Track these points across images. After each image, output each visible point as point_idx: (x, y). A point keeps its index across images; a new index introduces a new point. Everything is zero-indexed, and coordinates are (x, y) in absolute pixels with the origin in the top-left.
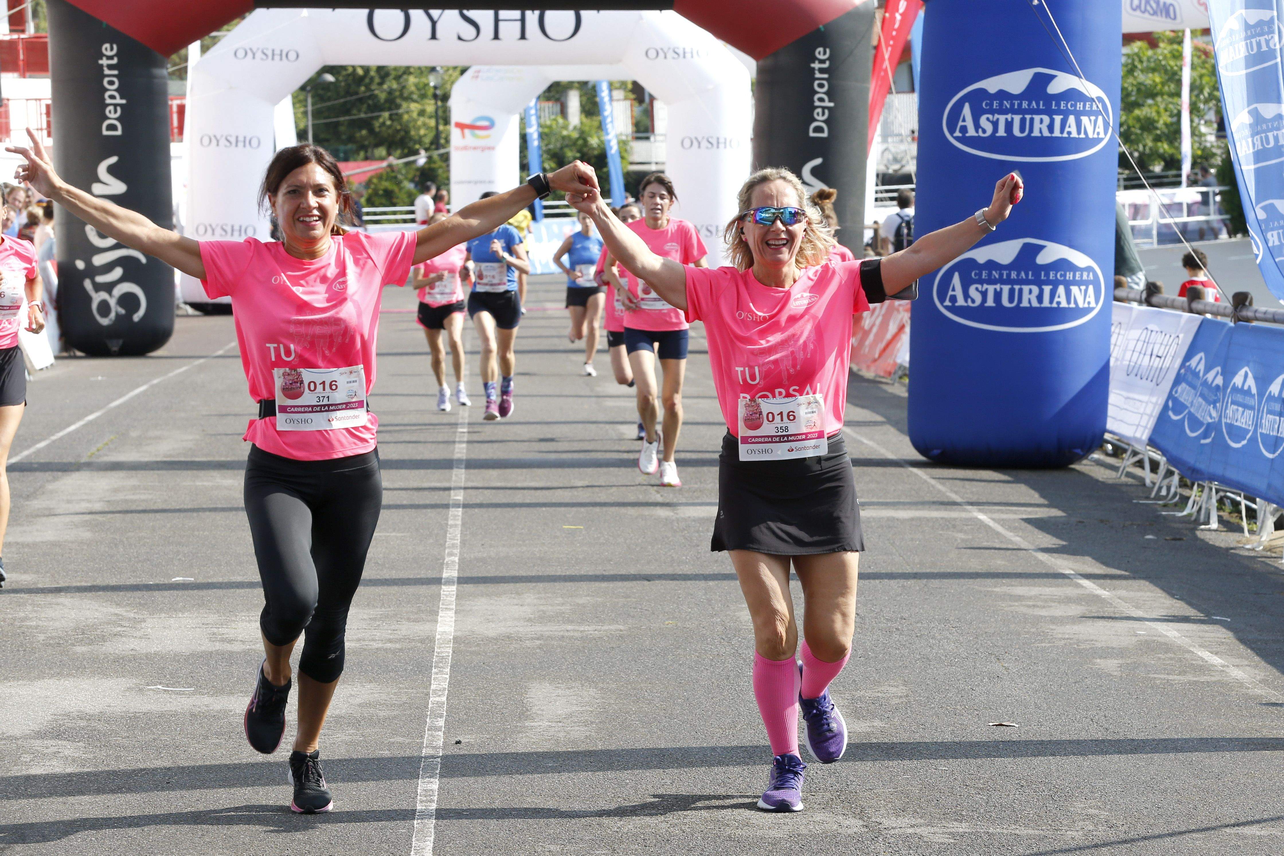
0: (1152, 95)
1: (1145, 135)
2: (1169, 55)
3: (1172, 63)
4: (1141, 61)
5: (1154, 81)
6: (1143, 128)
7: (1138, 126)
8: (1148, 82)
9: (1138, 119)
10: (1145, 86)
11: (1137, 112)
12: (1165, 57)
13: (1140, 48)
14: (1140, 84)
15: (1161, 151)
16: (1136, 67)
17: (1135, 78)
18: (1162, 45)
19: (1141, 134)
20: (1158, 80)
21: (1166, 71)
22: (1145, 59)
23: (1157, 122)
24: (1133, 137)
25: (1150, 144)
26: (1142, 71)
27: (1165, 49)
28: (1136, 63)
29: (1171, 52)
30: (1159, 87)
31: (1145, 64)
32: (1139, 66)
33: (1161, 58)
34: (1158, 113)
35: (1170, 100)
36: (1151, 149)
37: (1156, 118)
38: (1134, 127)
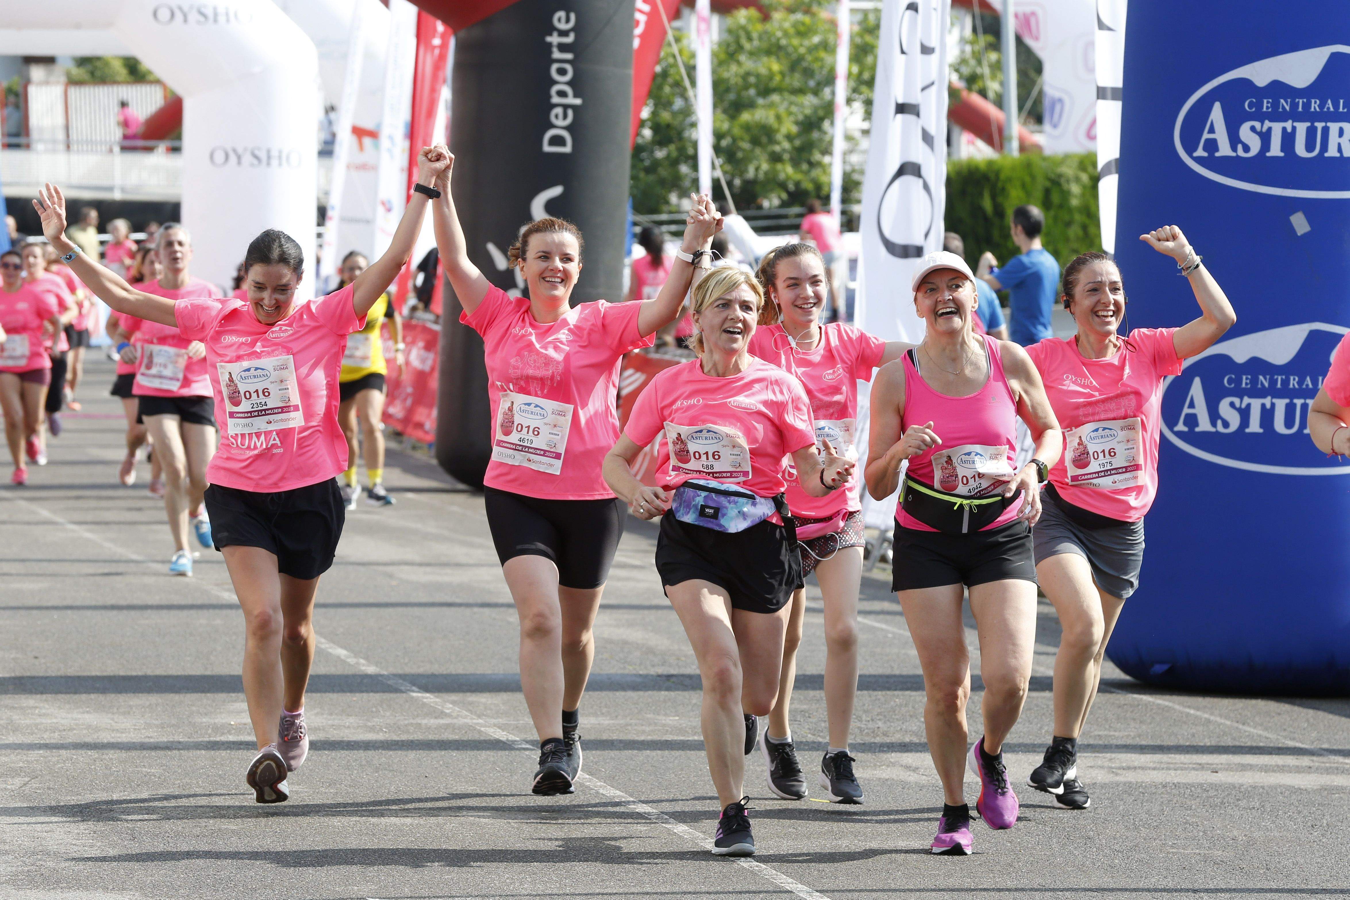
0: (765, 91)
1: (758, 151)
2: (792, 31)
3: (795, 42)
4: (750, 39)
5: (770, 70)
6: (755, 142)
7: (747, 137)
8: (763, 71)
9: (747, 128)
10: (758, 76)
11: (746, 116)
12: (786, 34)
13: (749, 19)
14: (748, 74)
15: (782, 176)
16: (740, 48)
17: (739, 63)
18: (777, 16)
19: (752, 151)
20: (776, 67)
21: (788, 55)
22: (755, 35)
23: (777, 131)
24: (740, 155)
25: (765, 166)
26: (751, 54)
27: (785, 20)
28: (744, 42)
29: (794, 25)
30: (778, 78)
31: (756, 43)
32: (747, 46)
33: (779, 34)
34: (778, 118)
35: (793, 98)
36: (766, 173)
37: (775, 125)
38: (742, 139)
